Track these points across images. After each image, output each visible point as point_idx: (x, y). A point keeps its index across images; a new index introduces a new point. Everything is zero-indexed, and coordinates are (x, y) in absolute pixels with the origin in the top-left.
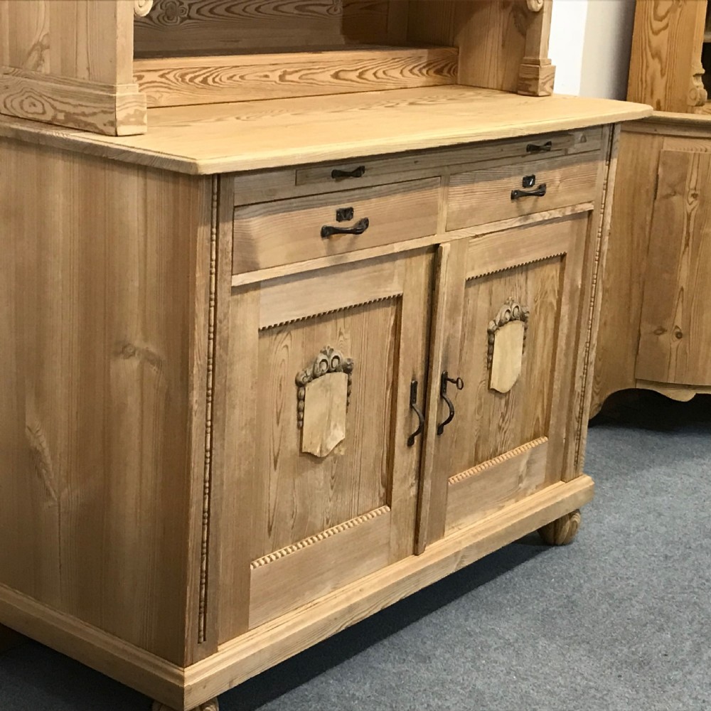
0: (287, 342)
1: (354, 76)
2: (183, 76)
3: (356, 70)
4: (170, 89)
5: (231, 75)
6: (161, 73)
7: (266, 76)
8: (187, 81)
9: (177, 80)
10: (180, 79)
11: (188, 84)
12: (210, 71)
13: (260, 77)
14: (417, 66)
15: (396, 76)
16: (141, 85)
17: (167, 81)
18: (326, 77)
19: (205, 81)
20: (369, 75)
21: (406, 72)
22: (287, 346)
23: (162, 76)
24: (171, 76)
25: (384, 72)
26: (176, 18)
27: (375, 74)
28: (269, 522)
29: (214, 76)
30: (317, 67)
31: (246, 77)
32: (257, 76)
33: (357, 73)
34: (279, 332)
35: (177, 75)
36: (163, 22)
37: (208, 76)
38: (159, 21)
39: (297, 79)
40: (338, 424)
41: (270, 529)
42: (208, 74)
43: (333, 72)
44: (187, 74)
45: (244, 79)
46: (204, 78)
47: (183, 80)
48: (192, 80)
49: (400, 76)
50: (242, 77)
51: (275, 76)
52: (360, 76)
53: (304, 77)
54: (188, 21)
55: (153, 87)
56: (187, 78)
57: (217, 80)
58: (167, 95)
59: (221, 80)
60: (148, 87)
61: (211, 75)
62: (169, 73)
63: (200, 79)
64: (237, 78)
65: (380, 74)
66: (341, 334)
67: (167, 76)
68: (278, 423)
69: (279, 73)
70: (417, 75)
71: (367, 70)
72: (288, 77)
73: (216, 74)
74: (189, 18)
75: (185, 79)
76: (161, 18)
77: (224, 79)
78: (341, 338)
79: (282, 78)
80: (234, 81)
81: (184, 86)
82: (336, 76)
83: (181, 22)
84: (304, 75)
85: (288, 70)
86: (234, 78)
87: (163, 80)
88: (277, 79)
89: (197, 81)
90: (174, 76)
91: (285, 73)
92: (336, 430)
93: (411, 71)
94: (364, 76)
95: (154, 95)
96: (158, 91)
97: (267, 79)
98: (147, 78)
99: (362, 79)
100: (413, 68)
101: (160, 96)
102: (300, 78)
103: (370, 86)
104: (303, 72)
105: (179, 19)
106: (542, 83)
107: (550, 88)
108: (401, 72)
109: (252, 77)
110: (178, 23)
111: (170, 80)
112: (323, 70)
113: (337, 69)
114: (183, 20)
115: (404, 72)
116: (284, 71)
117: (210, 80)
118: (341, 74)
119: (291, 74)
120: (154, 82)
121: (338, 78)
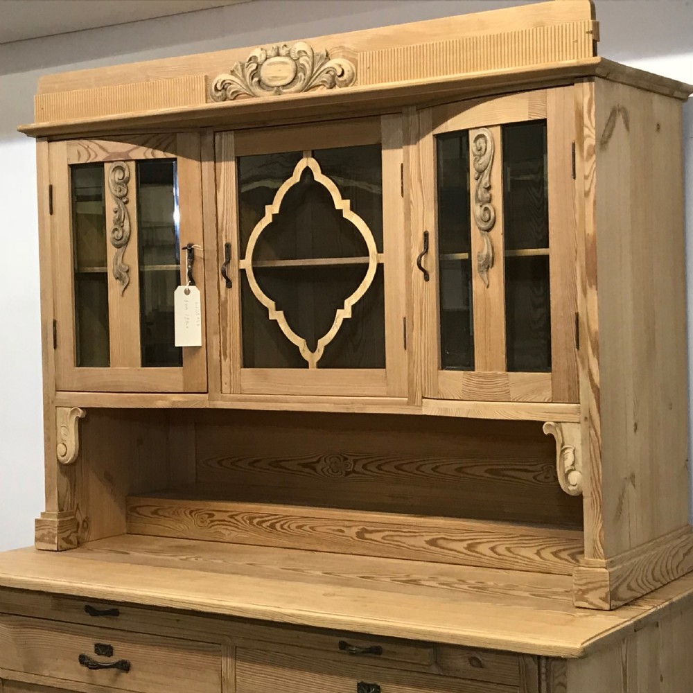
1: (461, 546)
2: (251, 519)
3: (464, 540)
4: (238, 528)
5: (301, 524)
6: (230, 514)
7: (342, 531)
8: (255, 523)
9: (246, 522)
10: (248, 522)
11: (254, 526)
12: (277, 518)
13: (334, 530)
14: (566, 549)
15: (530, 557)
16: (212, 521)
17: (236, 522)
18: (420, 542)
19: (272, 526)
20: (484, 549)
21: (547, 554)
23: (231, 517)
24: (238, 518)
25: (508, 549)
26: (340, 471)
27: (492, 549)
29: (282, 523)
31: (317, 529)
32: (330, 529)
33: (465, 544)
35: (245, 517)
36: (327, 473)
37: (277, 523)
38: (323, 473)
39: (379, 539)
42: (276, 521)
43: (428, 538)
44: (255, 518)
45: (315, 530)
46: (271, 524)
47: (251, 523)
48: (260, 523)
49: (537, 558)
50: (311, 528)
51: (352, 532)
52: (470, 547)
53: (389, 538)
54: (354, 475)
55: (223, 525)
56: (255, 521)
57: (285, 527)
58: (236, 533)
59: (289, 527)
60: (218, 525)
61: (279, 521)
62: (237, 515)
63: (268, 524)
64: (307, 528)
65: (501, 550)
67: (236, 518)
69: (355, 530)
70: (569, 562)
71: (479, 543)
72: (367, 536)
73: (284, 522)
74: (354, 471)
75: (253, 522)
76: (325, 470)
77: (293, 526)
79: (360, 535)
80: (304, 530)
81: (252, 527)
82: (433, 542)
83: (346, 476)
84: (387, 536)
85: (368, 528)
86: (304, 528)
87: (232, 520)
88: (354, 536)
89: (264, 525)
90: (242, 518)
91: (365, 531)
93: (555, 554)
94: (472, 549)
95: (223, 531)
96: (227, 529)
97: (341, 534)
98: (218, 516)
99: (471, 551)
100: (560, 551)
101: (229, 533)
102: (383, 538)
103: (484, 560)
104: (387, 533)
105: (344, 472)
106: (580, 590)
107: (601, 601)
108: (538, 553)
109: (323, 529)
110: (343, 476)
111: (238, 521)
112: (414, 535)
113: (435, 536)
114: (348, 473)
115: (543, 553)
116: (362, 529)
117: (278, 526)
118: (441, 542)
119: (371, 532)
120: (224, 521)
121: (437, 546)
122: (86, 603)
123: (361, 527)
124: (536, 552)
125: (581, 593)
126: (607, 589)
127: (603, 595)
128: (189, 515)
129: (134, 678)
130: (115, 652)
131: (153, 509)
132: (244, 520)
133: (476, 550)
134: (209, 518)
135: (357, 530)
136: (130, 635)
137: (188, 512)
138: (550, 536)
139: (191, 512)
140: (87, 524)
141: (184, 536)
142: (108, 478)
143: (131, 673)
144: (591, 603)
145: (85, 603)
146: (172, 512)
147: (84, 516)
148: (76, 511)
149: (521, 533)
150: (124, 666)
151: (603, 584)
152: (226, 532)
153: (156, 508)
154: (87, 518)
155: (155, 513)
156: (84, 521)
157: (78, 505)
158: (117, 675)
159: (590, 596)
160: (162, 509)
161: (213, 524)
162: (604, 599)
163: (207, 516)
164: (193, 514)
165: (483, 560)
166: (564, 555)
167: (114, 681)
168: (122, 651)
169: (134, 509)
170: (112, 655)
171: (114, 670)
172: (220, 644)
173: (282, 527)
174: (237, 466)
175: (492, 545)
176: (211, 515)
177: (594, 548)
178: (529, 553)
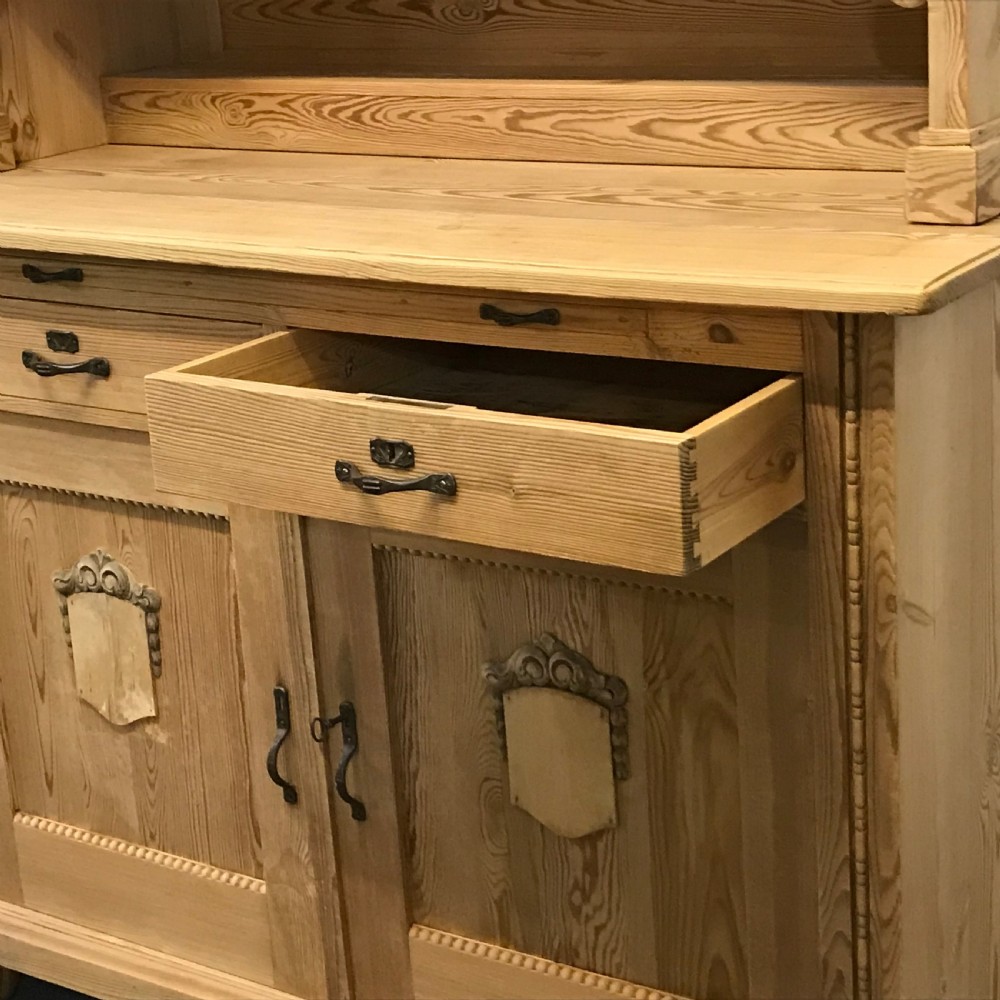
0: (28, 513)
1: (693, 132)
2: (318, 106)
3: (701, 120)
4: (298, 125)
5: (406, 110)
6: (281, 99)
7: (479, 119)
8: (326, 114)
9: (309, 112)
10: (313, 111)
11: (324, 118)
12: (365, 102)
13: (465, 118)
14: (890, 123)
15: (823, 142)
16: (251, 114)
17: (291, 113)
18: (620, 128)
19: (356, 117)
20: (737, 133)
21: (853, 134)
22: (28, 520)
23: (282, 104)
24: (296, 105)
25: (782, 131)
26: (475, 11)
27: (753, 132)
28: (46, 774)
29: (373, 109)
30: (594, 109)
31: (436, 117)
32: (459, 117)
33: (702, 127)
34: (13, 494)
35: (308, 104)
36: (451, 18)
37: (363, 110)
38: (445, 17)
39: (548, 129)
40: (137, 685)
41: (50, 785)
42: (362, 107)
43: (634, 121)
44: (325, 103)
45: (432, 120)
46: (355, 113)
47: (319, 114)
48: (334, 113)
49: (834, 143)
50: (426, 116)
51: (497, 119)
52: (711, 133)
53: (563, 125)
54: (498, 18)
55: (271, 119)
56: (326, 110)
57: (379, 116)
58: (294, 134)
59: (385, 116)
60: (261, 120)
61: (368, 108)
62: (292, 100)
63: (349, 112)
64: (416, 117)
65: (769, 133)
66: (125, 541)
67: (292, 105)
68: (35, 629)
69: (503, 114)
70: (894, 145)
71: (729, 123)
72: (525, 124)
73: (377, 107)
74: (500, 11)
75: (322, 112)
76: (447, 12)
77: (392, 116)
78: (127, 548)
79: (512, 123)
80: (412, 121)
81: (320, 121)
82: (643, 128)
83: (486, 20)
84: (561, 122)
85: (525, 110)
86: (412, 117)
87: (285, 110)
88: (502, 127)
89: (342, 115)
90: (303, 105)
91: (521, 115)
92: (134, 695)
93: (869, 133)
94: (716, 135)
95: (273, 132)
96: (278, 127)
97: (476, 123)
98: (261, 104)
99: (716, 140)
100: (877, 127)
101: (283, 134)
102: (553, 126)
103: (738, 157)
104: (560, 117)
105: (482, 14)
106: (920, 190)
107: (958, 208)
108: (837, 134)
109: (447, 117)
110: (479, 21)
111: (295, 111)
112: (608, 116)
113: (647, 116)
114: (489, 15)
115: (847, 133)
116: (515, 112)
117: (366, 116)
118: (656, 127)
119: (531, 117)
120: (271, 112)
121: (651, 134)
122: (22, 262)
123: (515, 109)
124: (833, 132)
125: (920, 194)
126: (972, 186)
127: (964, 197)
128: (211, 106)
129: (120, 390)
130: (83, 346)
131: (147, 97)
132: (305, 109)
133: (724, 136)
134: (245, 107)
135: (505, 116)
136: (103, 313)
137: (208, 99)
138: (858, 99)
139: (213, 100)
140: (33, 128)
141: (206, 142)
142: (62, 44)
143: (113, 379)
144: (939, 214)
145: (20, 262)
146: (180, 102)
147: (24, 113)
148: (8, 104)
149: (806, 100)
150: (100, 369)
151: (965, 175)
152: (277, 133)
153: (153, 95)
154: (31, 115)
155: (152, 104)
156: (26, 122)
157: (10, 92)
158: (89, 384)
159: (936, 201)
160: (164, 97)
161: (254, 118)
162: (965, 205)
163: (241, 105)
164: (217, 103)
165: (734, 155)
166: (884, 133)
167: (86, 394)
168: (95, 343)
169: (116, 100)
170: (77, 351)
171: (84, 376)
172: (260, 324)
173: (373, 117)
174: (293, 15)
175: (751, 125)
176: (248, 104)
177: (948, 107)
178: (822, 135)
